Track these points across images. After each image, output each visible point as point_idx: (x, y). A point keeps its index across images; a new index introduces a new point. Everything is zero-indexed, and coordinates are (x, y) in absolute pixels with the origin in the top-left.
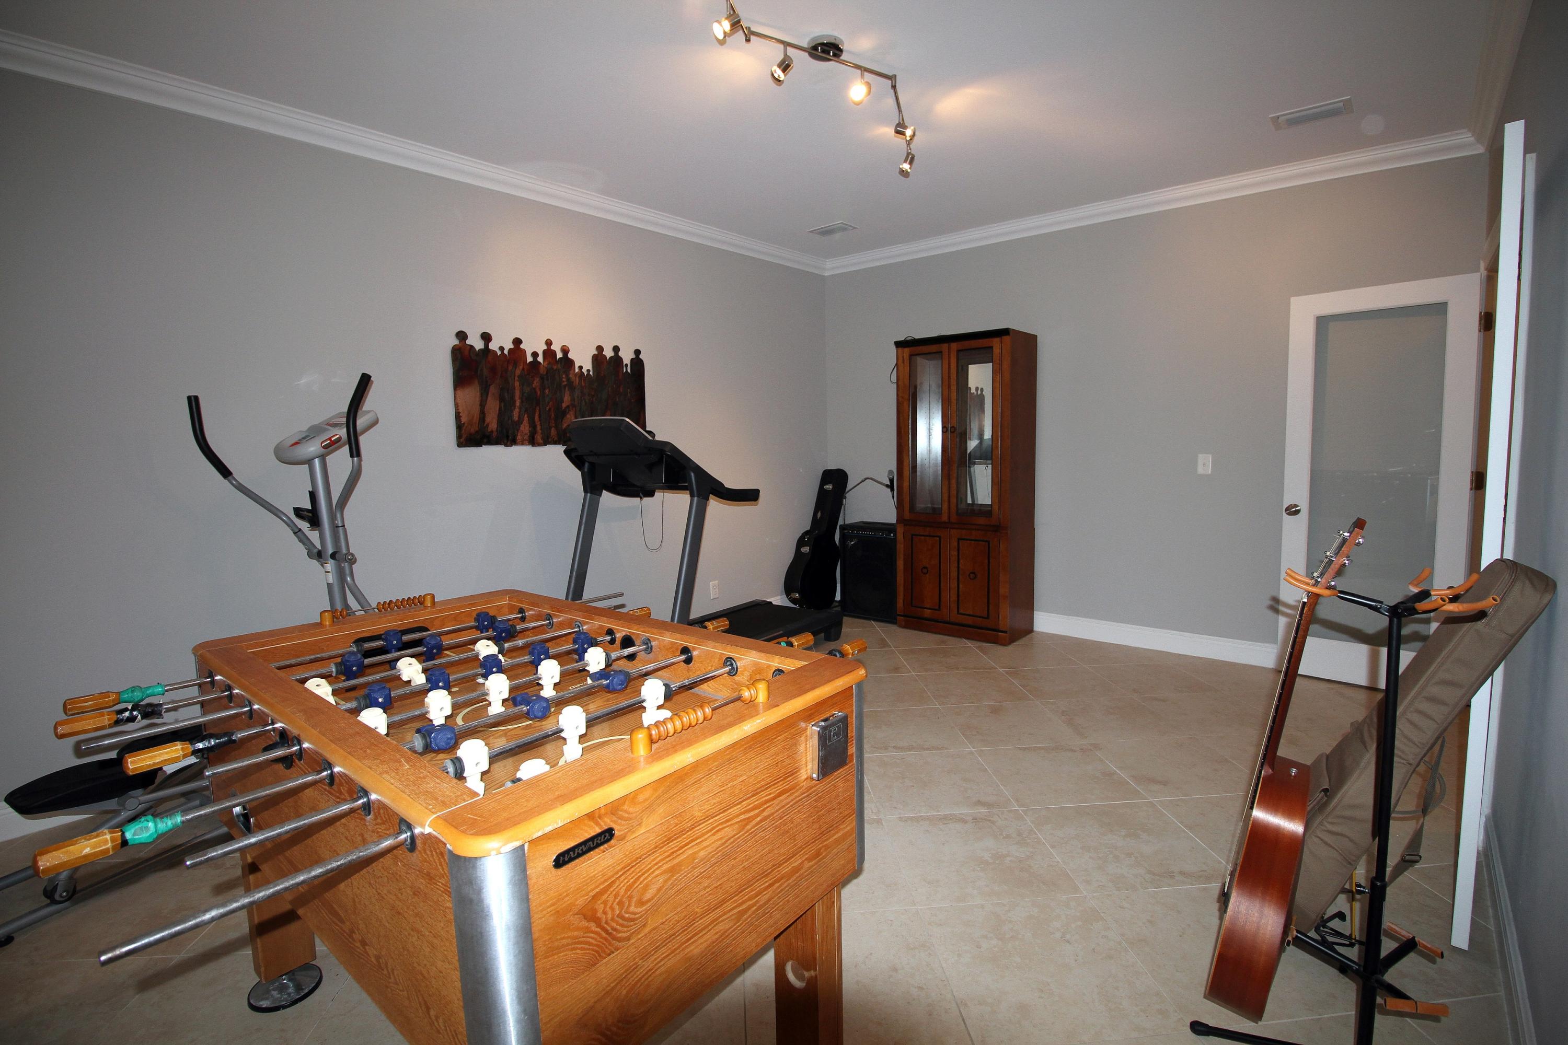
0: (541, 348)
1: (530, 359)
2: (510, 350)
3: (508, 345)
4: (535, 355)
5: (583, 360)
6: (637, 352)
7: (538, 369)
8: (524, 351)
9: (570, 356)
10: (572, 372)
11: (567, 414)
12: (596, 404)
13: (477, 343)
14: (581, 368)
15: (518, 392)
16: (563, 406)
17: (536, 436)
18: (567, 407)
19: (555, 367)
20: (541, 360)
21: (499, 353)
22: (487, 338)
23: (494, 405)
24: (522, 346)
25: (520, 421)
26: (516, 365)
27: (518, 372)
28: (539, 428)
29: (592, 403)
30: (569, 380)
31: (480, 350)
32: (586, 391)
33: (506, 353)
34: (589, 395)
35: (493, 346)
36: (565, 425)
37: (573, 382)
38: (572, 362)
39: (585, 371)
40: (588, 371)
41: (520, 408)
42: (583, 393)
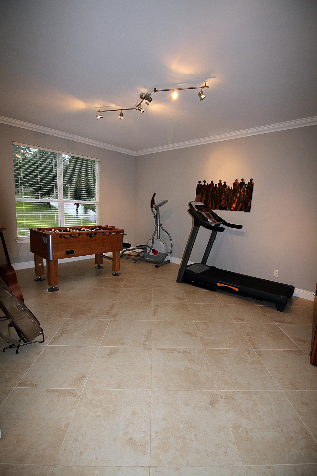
7: (216, 189)
8: (213, 184)
9: (226, 184)
10: (226, 189)
11: (222, 201)
12: (232, 198)
13: (202, 183)
14: (229, 187)
15: (210, 195)
16: (222, 198)
17: (213, 207)
18: (223, 199)
19: (221, 188)
20: (217, 186)
21: (207, 185)
22: (205, 182)
23: (204, 198)
24: (213, 183)
25: (209, 203)
26: (210, 188)
27: (211, 190)
28: (214, 205)
29: (231, 198)
30: (224, 191)
31: (203, 185)
32: (229, 194)
33: (209, 185)
34: (230, 195)
35: (206, 184)
36: (221, 204)
37: (225, 192)
38: (226, 186)
39: (230, 188)
40: (231, 188)
41: (210, 199)
42: (228, 195)
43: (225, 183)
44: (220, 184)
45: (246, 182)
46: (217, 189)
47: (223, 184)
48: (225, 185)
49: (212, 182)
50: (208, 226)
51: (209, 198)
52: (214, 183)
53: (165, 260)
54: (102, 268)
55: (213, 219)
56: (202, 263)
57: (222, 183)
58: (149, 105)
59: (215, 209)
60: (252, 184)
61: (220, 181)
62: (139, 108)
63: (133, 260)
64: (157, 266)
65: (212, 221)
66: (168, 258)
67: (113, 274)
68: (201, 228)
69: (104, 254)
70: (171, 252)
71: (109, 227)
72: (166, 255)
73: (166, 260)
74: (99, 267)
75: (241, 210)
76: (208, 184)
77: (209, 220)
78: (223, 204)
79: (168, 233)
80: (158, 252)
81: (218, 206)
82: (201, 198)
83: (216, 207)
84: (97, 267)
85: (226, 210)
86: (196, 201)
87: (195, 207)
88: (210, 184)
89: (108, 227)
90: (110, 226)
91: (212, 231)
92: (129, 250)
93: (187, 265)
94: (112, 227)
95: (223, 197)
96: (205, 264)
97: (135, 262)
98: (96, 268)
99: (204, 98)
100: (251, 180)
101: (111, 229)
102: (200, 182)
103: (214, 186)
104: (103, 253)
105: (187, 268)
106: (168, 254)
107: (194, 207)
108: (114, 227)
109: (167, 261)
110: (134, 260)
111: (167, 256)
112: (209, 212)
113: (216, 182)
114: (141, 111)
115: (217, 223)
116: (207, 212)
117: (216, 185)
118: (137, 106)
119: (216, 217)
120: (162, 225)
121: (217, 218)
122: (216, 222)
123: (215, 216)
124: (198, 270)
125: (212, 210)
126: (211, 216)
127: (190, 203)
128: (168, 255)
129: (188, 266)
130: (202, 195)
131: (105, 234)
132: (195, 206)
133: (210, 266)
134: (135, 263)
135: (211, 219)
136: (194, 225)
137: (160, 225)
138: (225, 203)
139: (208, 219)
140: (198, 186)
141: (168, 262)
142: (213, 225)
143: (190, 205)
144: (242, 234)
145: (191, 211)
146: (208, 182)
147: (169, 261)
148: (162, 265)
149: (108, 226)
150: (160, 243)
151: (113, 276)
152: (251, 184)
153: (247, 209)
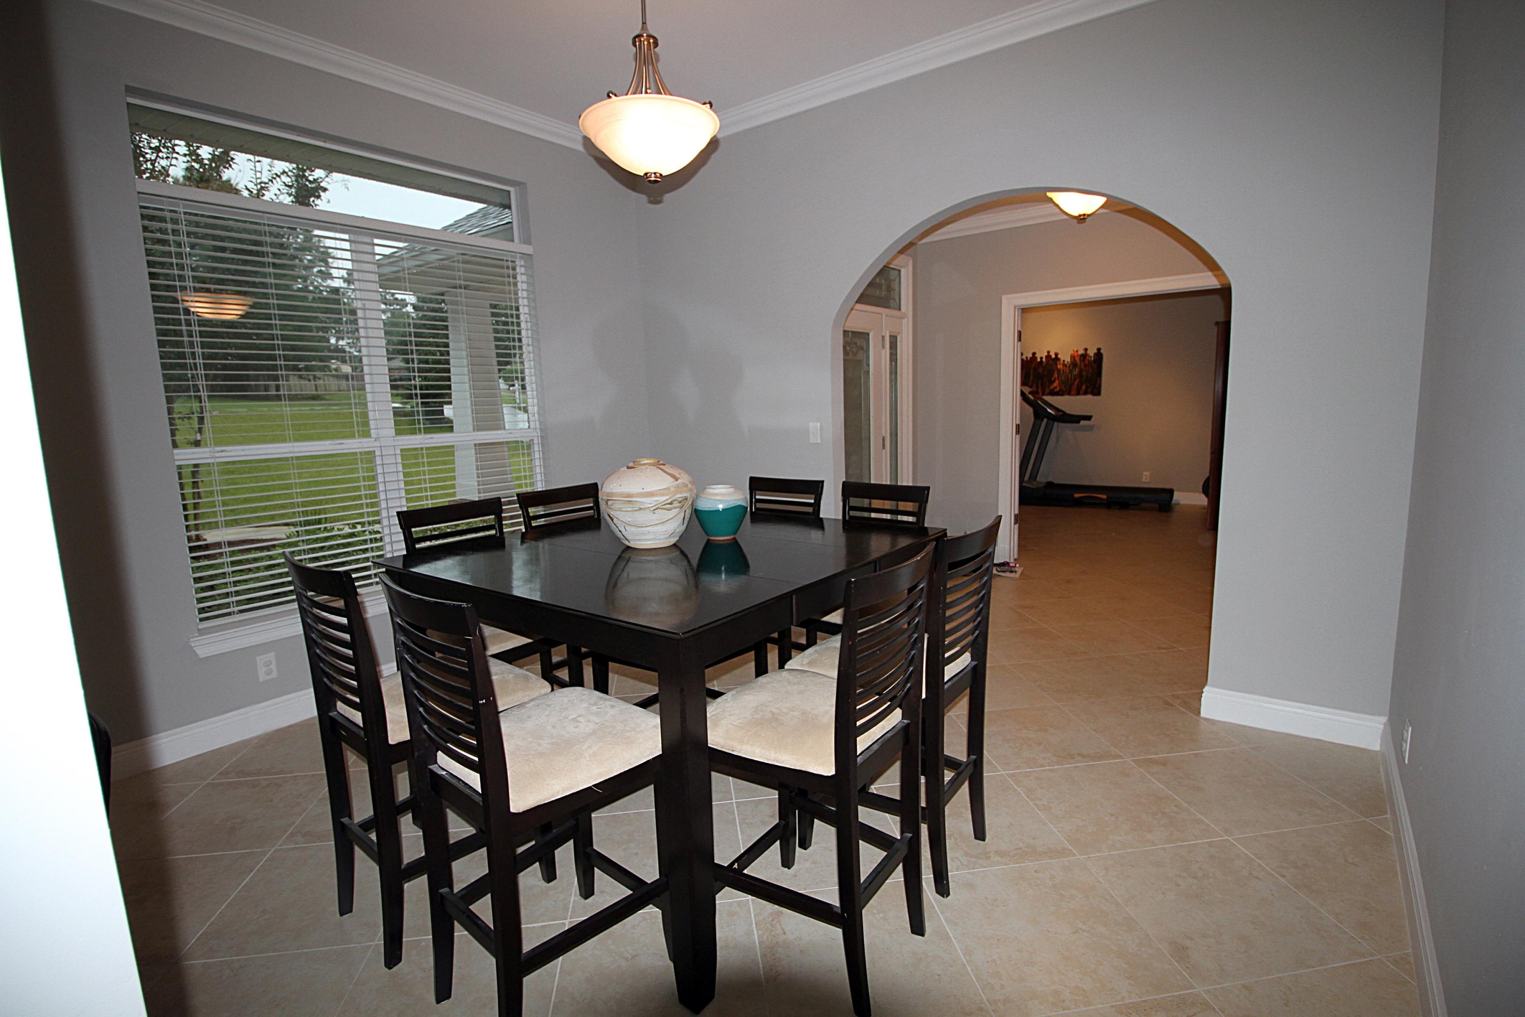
0: (1044, 355)
1: (1039, 360)
2: (1031, 358)
3: (1030, 356)
4: (1041, 358)
5: (1065, 357)
6: (1099, 350)
7: (1042, 364)
9: (1059, 357)
10: (1059, 364)
11: (1054, 382)
14: (1064, 361)
15: (1032, 374)
16: (1053, 378)
17: (1040, 392)
18: (1055, 379)
19: (1051, 362)
20: (1044, 360)
21: (1026, 359)
24: (1036, 355)
26: (1032, 364)
27: (1032, 367)
28: (1040, 389)
30: (1057, 367)
32: (1066, 371)
33: (1028, 359)
34: (1067, 373)
36: (1053, 387)
37: (1059, 368)
38: (1060, 359)
39: (1066, 363)
40: (1068, 362)
41: (1033, 381)
42: (1064, 373)
43: (1056, 355)
44: (1048, 356)
45: (1091, 353)
46: (1044, 364)
47: (1053, 356)
48: (1057, 358)
49: (1034, 354)
50: (1054, 418)
51: (1030, 378)
52: (1038, 356)
57: (1051, 356)
59: (1044, 394)
60: (1101, 356)
65: (1052, 411)
75: (1086, 393)
76: (1027, 357)
77: (1049, 410)
78: (1055, 387)
81: (1048, 390)
83: (1045, 392)
95: (1056, 375)
107: (1027, 394)
115: (1059, 414)
122: (1057, 413)
125: (1042, 397)
126: (1047, 406)
133: (1044, 482)
136: (1035, 418)
138: (1060, 384)
144: (1091, 428)
145: (1027, 400)
146: (1027, 355)
152: (1099, 355)
153: (1097, 391)
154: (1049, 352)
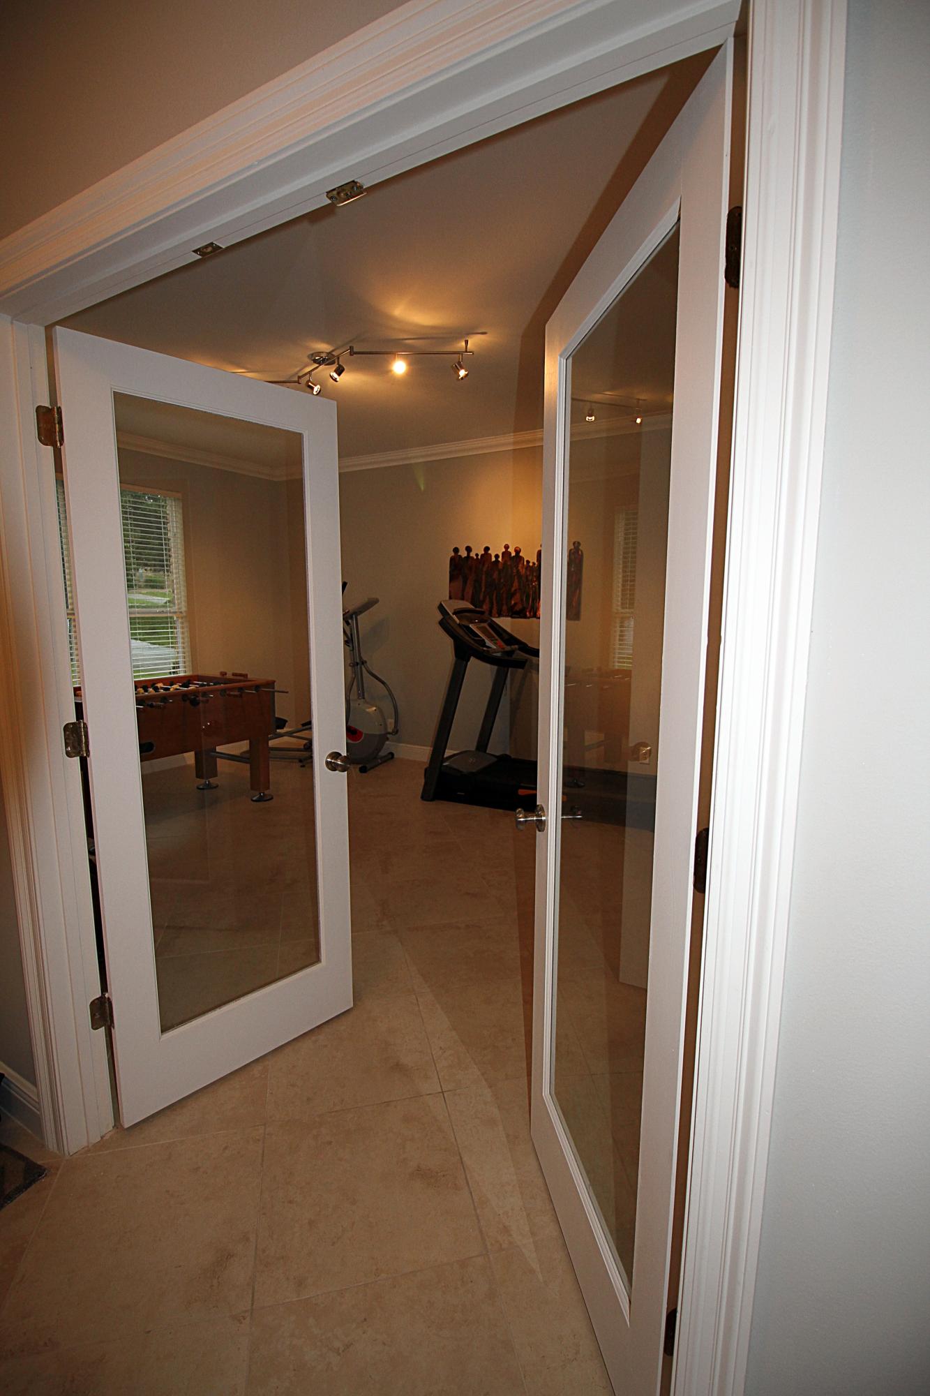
7: (497, 566)
8: (491, 555)
9: (521, 554)
10: (520, 565)
11: (513, 595)
12: (537, 587)
13: (463, 554)
14: (528, 562)
15: (483, 582)
16: (513, 589)
17: (495, 611)
18: (516, 590)
19: (509, 563)
20: (500, 559)
21: (475, 557)
22: (469, 549)
23: (469, 590)
24: (489, 552)
25: (484, 601)
26: (484, 565)
27: (485, 569)
28: (495, 606)
29: (533, 586)
30: (518, 571)
31: (465, 557)
32: (530, 578)
33: (479, 557)
34: (532, 581)
35: (473, 554)
36: (513, 602)
37: (520, 573)
38: (522, 558)
39: (531, 564)
40: (534, 563)
41: (484, 592)
42: (527, 580)
43: (518, 551)
44: (506, 554)
46: (500, 566)
47: (513, 554)
48: (518, 557)
49: (487, 549)
50: (486, 657)
51: (483, 590)
52: (492, 552)
53: (380, 754)
54: (217, 786)
55: (497, 640)
56: (478, 748)
57: (510, 553)
58: (337, 381)
59: (500, 615)
60: (579, 555)
61: (505, 547)
62: (310, 384)
63: (297, 761)
64: (363, 770)
65: (495, 644)
66: (389, 746)
67: (254, 799)
68: (473, 662)
69: (218, 749)
70: (396, 732)
71: (232, 677)
72: (384, 738)
73: (382, 753)
74: (209, 787)
76: (477, 555)
77: (488, 643)
78: (516, 604)
79: (383, 683)
80: (361, 733)
81: (505, 608)
82: (463, 590)
83: (501, 611)
84: (201, 787)
85: (525, 617)
86: (450, 598)
87: (453, 614)
88: (482, 555)
89: (229, 676)
90: (233, 675)
91: (495, 668)
92: (281, 735)
93: (445, 756)
94: (240, 675)
95: (516, 584)
96: (485, 752)
97: (301, 764)
98: (198, 788)
99: (466, 375)
100: (576, 545)
101: (240, 681)
102: (456, 550)
103: (493, 559)
104: (217, 747)
105: (445, 764)
106: (389, 736)
107: (451, 614)
108: (246, 676)
109: (385, 756)
110: (300, 761)
111: (387, 742)
112: (485, 625)
113: (497, 550)
114: (312, 388)
115: (508, 648)
116: (482, 625)
117: (497, 556)
118: (300, 374)
119: (504, 634)
120: (366, 662)
121: (506, 637)
122: (505, 646)
123: (500, 631)
124: (469, 766)
125: (494, 619)
126: (492, 635)
127: (441, 605)
128: (388, 739)
129: (447, 758)
130: (465, 582)
131: (229, 695)
132: (453, 611)
133: (497, 754)
134: (304, 769)
135: (492, 640)
136: (456, 656)
137: (363, 663)
138: (522, 600)
139: (486, 641)
140: (452, 559)
141: (390, 756)
142: (499, 654)
143: (441, 608)
145: (445, 624)
146: (478, 551)
147: (392, 754)
148: (376, 766)
149: (228, 673)
150: (368, 710)
151: (255, 803)
152: (576, 554)
153: (573, 612)
154: (507, 547)
